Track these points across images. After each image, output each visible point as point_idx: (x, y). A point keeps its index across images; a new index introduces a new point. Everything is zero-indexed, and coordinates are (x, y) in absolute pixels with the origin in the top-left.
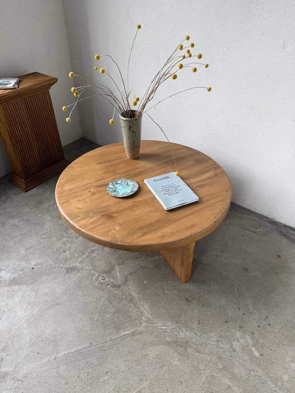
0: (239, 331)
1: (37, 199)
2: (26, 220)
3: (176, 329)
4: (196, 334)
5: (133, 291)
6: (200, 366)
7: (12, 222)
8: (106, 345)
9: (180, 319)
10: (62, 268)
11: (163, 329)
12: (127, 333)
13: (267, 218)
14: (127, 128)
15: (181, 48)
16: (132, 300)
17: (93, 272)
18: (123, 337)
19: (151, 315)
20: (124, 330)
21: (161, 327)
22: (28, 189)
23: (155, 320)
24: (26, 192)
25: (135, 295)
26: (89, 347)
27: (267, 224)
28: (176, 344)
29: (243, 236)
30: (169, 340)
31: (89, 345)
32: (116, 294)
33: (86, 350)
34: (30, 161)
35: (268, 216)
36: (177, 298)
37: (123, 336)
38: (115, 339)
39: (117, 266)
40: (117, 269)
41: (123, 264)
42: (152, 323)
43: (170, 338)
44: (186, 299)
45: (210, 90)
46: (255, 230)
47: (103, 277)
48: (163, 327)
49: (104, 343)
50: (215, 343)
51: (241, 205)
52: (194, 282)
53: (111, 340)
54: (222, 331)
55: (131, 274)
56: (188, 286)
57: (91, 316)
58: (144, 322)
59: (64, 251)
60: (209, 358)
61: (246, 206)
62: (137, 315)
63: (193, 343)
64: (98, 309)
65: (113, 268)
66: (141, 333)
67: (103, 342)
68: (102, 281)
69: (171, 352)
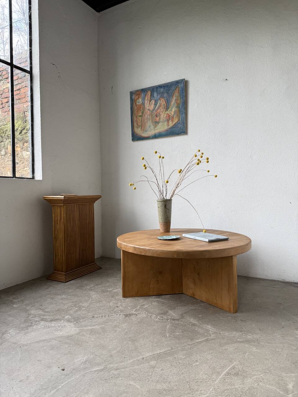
0: (296, 330)
1: (78, 285)
2: (73, 295)
3: (243, 334)
4: (262, 335)
5: (192, 321)
6: (277, 350)
7: (60, 297)
8: (186, 347)
9: (243, 330)
10: (120, 315)
11: (232, 336)
12: (200, 340)
13: (279, 281)
14: (163, 206)
15: (196, 156)
16: (194, 325)
17: (151, 315)
18: (200, 342)
19: (216, 330)
20: (197, 339)
21: (229, 335)
22: (67, 280)
23: (221, 332)
24: (66, 282)
25: (195, 322)
26: (171, 350)
27: (280, 283)
28: (248, 341)
29: (266, 290)
30: (241, 340)
31: (171, 349)
32: (178, 323)
33: (169, 351)
34: (72, 256)
35: (278, 280)
36: (233, 320)
37: (198, 342)
38: (192, 344)
39: (170, 311)
40: (170, 312)
41: (175, 309)
42: (220, 334)
43: (241, 339)
44: (240, 320)
45: (216, 176)
46: (274, 286)
47: (160, 316)
48: (231, 335)
49: (184, 346)
50: (281, 338)
51: (255, 276)
52: (242, 312)
53: (189, 345)
54: (282, 332)
55: (185, 313)
56: (238, 314)
57: (163, 335)
58: (212, 334)
59: (117, 307)
60: (282, 345)
61: (258, 277)
62: (204, 331)
63: (263, 340)
64: (167, 331)
65: (167, 312)
66: (213, 339)
67: (182, 346)
68: (161, 318)
69: (247, 345)
